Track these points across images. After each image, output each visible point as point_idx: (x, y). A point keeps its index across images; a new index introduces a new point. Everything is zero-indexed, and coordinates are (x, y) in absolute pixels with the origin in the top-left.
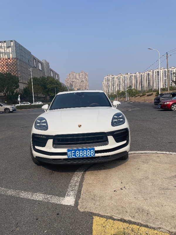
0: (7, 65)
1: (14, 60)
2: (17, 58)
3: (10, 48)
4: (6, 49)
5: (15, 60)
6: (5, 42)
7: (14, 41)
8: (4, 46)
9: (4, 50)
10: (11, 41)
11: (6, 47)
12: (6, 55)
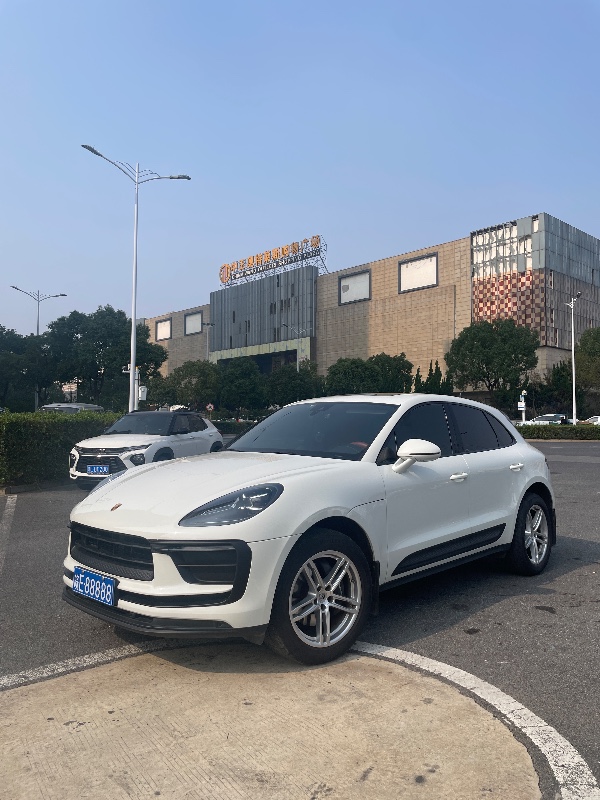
0: (514, 295)
1: (537, 277)
2: (547, 270)
3: (529, 241)
4: (515, 246)
5: (542, 276)
6: (514, 224)
7: (541, 217)
8: (511, 238)
9: (511, 248)
10: (535, 218)
11: (515, 240)
12: (515, 266)
